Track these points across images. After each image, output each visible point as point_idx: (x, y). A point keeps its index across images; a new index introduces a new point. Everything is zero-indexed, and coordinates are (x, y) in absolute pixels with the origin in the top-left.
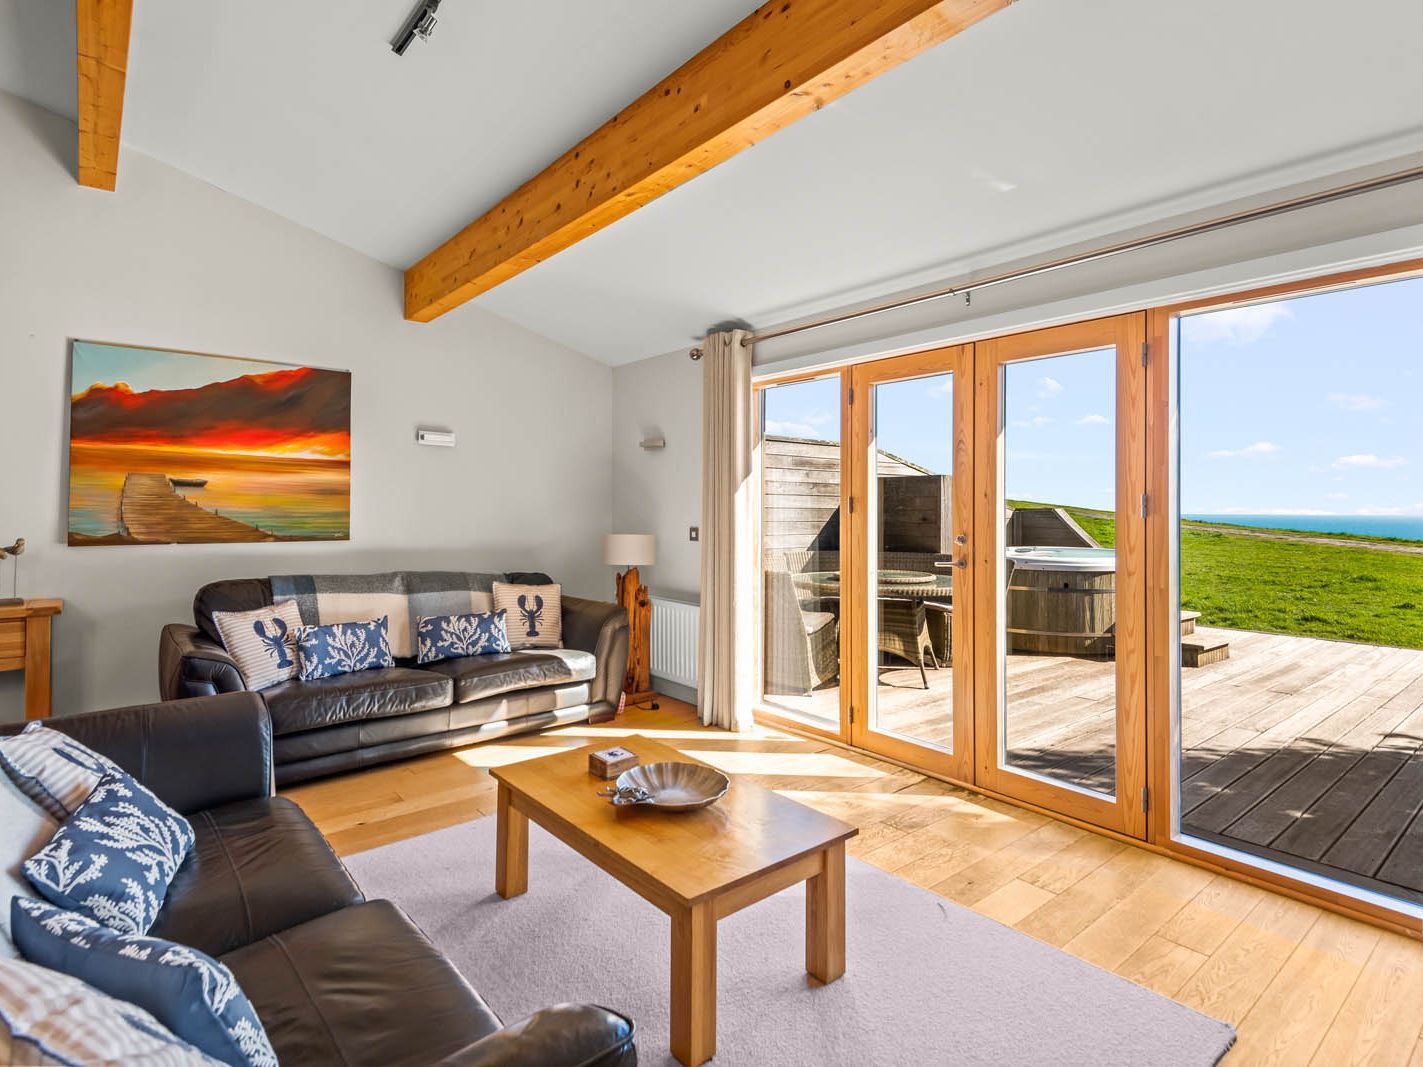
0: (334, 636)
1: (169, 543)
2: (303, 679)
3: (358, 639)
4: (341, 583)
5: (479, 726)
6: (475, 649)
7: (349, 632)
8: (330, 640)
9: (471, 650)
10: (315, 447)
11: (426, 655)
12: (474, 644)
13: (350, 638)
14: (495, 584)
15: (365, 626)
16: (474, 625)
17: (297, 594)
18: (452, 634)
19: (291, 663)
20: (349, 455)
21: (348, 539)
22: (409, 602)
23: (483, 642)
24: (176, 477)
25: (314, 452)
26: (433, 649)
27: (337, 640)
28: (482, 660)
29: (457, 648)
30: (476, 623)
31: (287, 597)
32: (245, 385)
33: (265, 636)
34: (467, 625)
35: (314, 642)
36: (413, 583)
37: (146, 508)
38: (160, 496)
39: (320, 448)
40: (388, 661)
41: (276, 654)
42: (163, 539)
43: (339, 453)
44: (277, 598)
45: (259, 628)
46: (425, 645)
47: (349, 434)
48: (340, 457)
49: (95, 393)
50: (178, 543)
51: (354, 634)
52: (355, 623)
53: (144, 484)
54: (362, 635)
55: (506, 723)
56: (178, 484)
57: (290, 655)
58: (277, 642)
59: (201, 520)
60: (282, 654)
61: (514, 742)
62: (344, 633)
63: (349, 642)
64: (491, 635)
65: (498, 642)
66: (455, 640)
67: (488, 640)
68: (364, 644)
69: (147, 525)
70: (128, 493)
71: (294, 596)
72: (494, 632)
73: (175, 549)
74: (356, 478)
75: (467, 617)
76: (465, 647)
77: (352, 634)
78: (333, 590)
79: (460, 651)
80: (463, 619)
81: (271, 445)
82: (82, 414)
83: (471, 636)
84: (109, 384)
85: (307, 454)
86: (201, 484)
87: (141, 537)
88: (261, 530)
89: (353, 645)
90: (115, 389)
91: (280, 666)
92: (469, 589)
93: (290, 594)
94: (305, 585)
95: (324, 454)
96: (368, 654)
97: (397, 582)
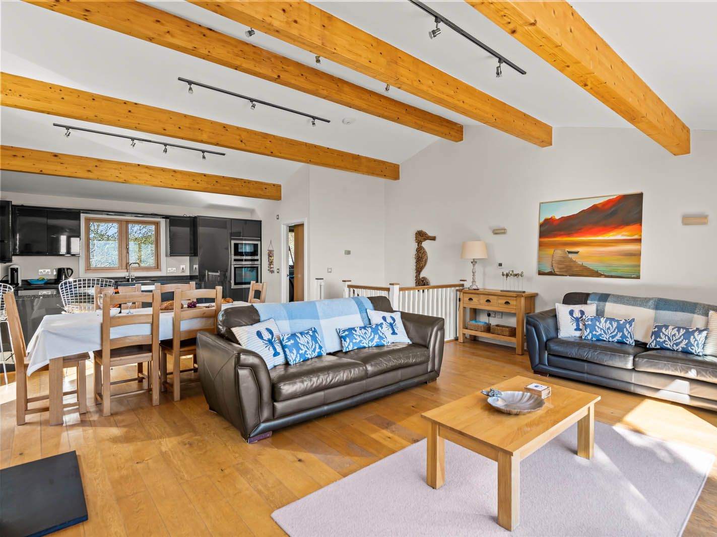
0: (600, 322)
1: (566, 276)
2: (583, 338)
3: (612, 326)
4: (620, 299)
5: (659, 390)
6: (677, 348)
7: (609, 322)
8: (598, 323)
9: (675, 348)
10: (624, 233)
11: (651, 344)
12: (677, 344)
13: (608, 325)
14: (711, 313)
15: (618, 321)
16: (681, 334)
17: (598, 301)
18: (666, 335)
19: (581, 330)
20: (641, 236)
21: (639, 278)
22: (655, 314)
23: (683, 345)
24: (569, 250)
25: (623, 235)
26: (655, 341)
27: (601, 324)
28: (680, 355)
29: (667, 344)
30: (683, 333)
31: (593, 302)
32: (594, 209)
33: (572, 316)
34: (677, 333)
35: (590, 323)
36: (661, 304)
37: (560, 262)
38: (564, 257)
39: (627, 233)
40: (630, 341)
41: (575, 324)
42: (564, 274)
43: (635, 235)
44: (588, 302)
45: (571, 313)
46: (651, 338)
47: (641, 225)
48: (636, 237)
49: (546, 220)
50: (570, 276)
51: (611, 324)
52: (614, 319)
53: (559, 253)
54: (615, 324)
55: (688, 397)
56: (569, 252)
57: (581, 326)
58: (577, 320)
59: (577, 267)
60: (578, 325)
61: (695, 411)
62: (606, 322)
63: (607, 327)
64: (689, 342)
65: (693, 347)
66: (667, 339)
67: (686, 345)
68: (615, 329)
69: (560, 268)
70: (555, 256)
71: (596, 302)
72: (692, 340)
73: (568, 278)
74: (644, 247)
75: (679, 329)
76: (671, 345)
77: (609, 323)
78: (615, 302)
79: (668, 346)
80: (677, 329)
81: (604, 234)
82: (543, 229)
83: (676, 340)
84: (550, 217)
85: (619, 237)
86: (577, 253)
87: (557, 273)
88: (599, 272)
89: (609, 328)
90: (551, 219)
91: (576, 330)
92: (694, 313)
93: (594, 301)
94: (604, 298)
95: (628, 236)
96: (616, 335)
97: (651, 303)
